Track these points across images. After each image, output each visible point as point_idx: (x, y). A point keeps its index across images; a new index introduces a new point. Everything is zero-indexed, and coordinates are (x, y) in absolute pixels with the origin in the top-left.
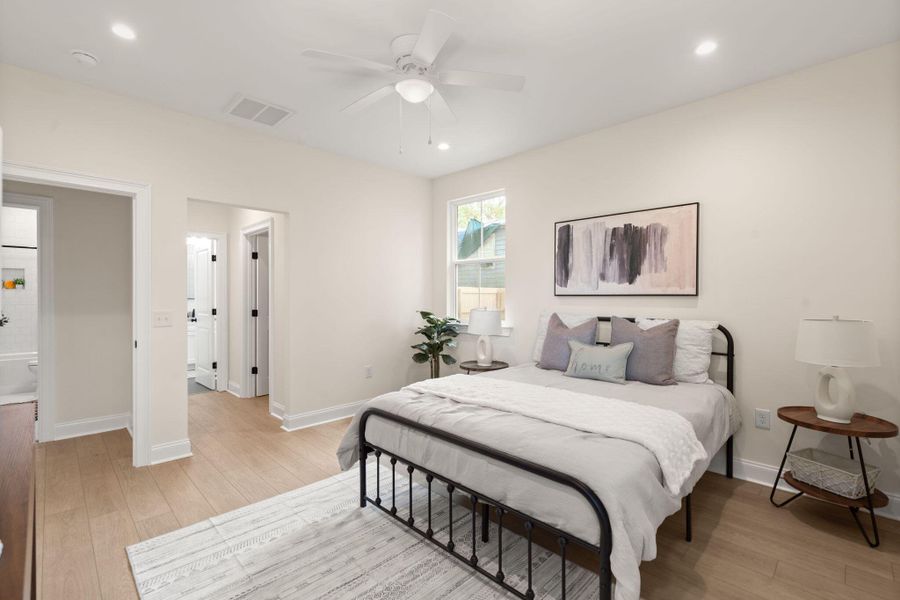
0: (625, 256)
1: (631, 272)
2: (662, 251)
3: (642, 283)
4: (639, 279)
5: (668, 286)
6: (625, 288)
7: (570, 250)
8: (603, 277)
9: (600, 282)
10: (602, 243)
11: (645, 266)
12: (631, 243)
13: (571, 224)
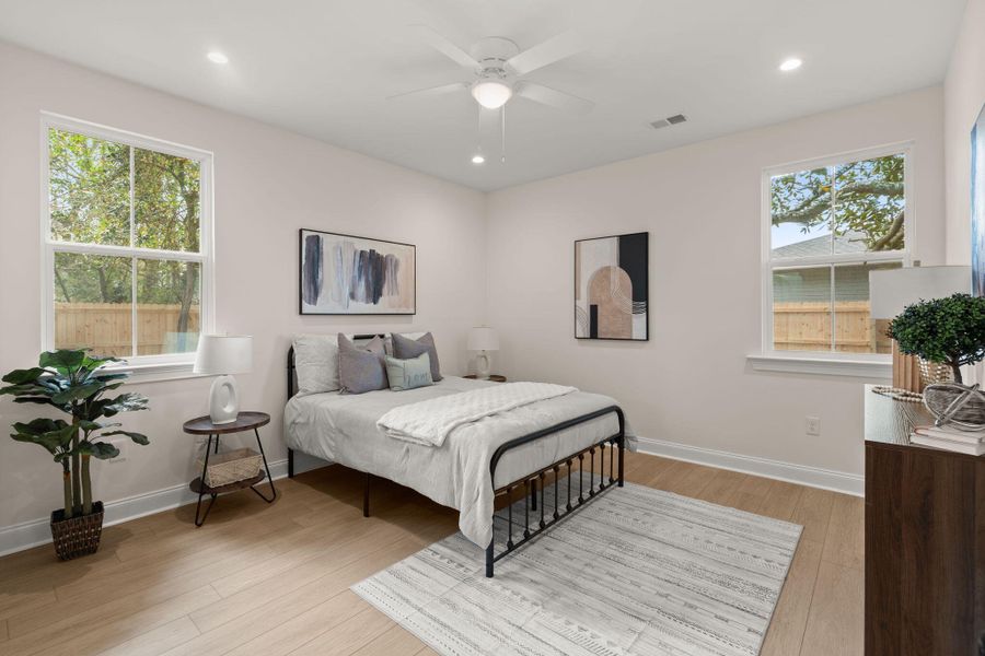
0: (370, 279)
1: (375, 294)
2: (396, 279)
3: (384, 304)
4: (381, 299)
5: (400, 306)
6: (370, 308)
7: (320, 264)
8: (352, 296)
9: (351, 301)
10: (351, 263)
11: (385, 290)
12: (375, 268)
13: (321, 235)
